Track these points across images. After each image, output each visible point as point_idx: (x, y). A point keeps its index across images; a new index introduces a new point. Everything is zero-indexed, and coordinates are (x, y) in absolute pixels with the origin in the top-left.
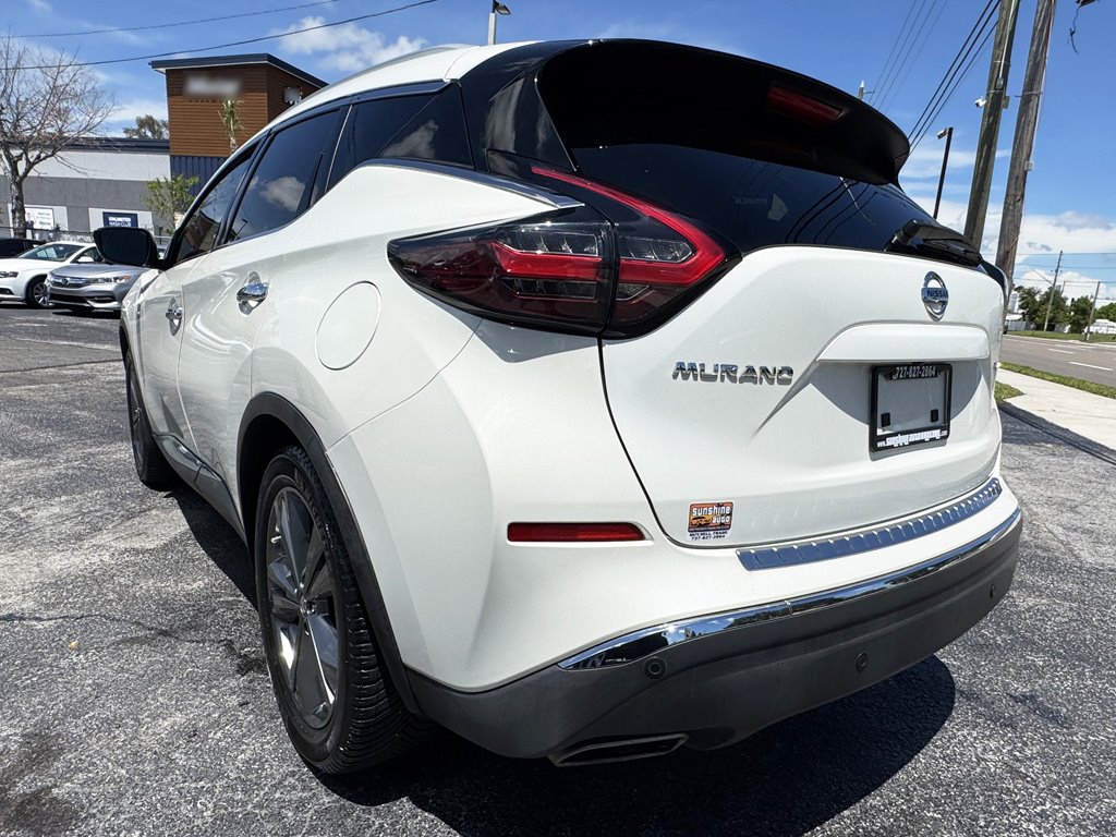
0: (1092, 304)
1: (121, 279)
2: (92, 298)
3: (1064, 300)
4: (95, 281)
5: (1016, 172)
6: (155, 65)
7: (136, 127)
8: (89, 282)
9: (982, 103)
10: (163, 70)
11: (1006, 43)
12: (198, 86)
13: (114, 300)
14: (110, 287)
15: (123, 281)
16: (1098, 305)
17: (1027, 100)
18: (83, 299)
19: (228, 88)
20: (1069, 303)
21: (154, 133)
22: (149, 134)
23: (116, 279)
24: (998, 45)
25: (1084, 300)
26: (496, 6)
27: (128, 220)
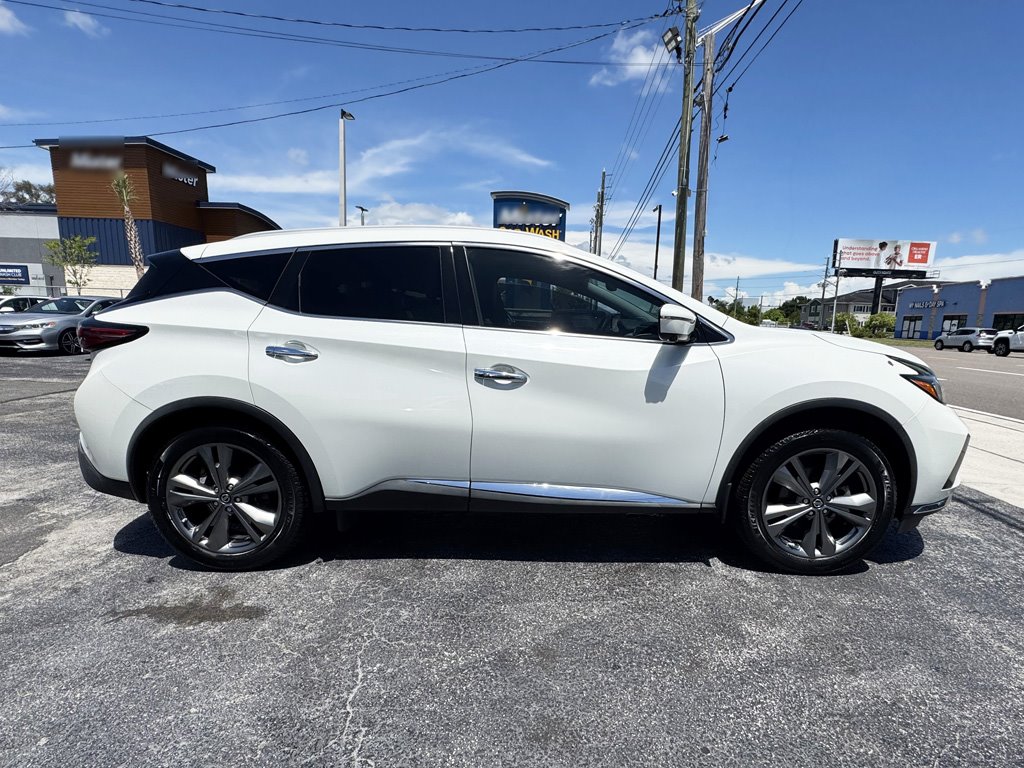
0: (759, 311)
1: (47, 325)
2: (21, 341)
3: (743, 308)
4: (24, 327)
5: (698, 237)
6: (39, 143)
7: (13, 190)
8: (17, 328)
9: (676, 193)
10: (47, 147)
11: (685, 159)
12: (80, 161)
13: (42, 342)
14: (37, 332)
15: (49, 326)
16: (763, 311)
17: (699, 195)
18: (13, 343)
19: (112, 163)
20: (746, 310)
21: (32, 195)
22: (27, 196)
23: (42, 325)
24: (681, 159)
25: (754, 308)
26: (344, 114)
27: (19, 271)
